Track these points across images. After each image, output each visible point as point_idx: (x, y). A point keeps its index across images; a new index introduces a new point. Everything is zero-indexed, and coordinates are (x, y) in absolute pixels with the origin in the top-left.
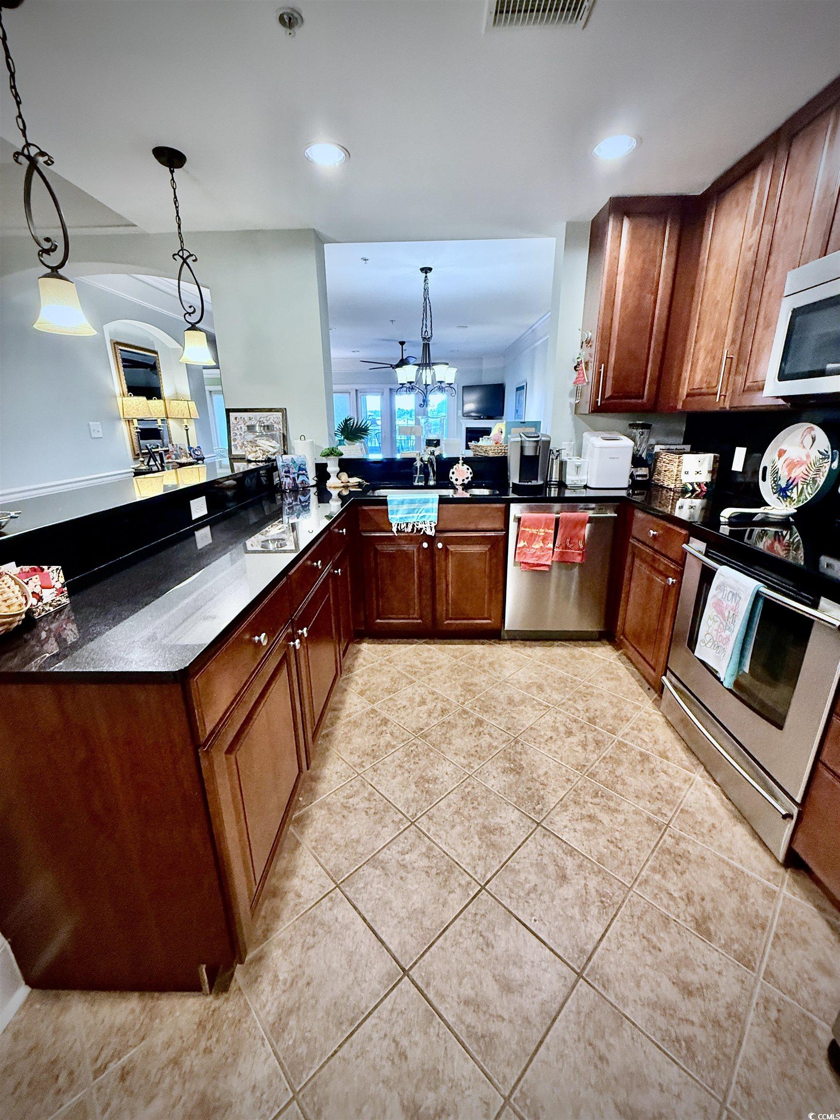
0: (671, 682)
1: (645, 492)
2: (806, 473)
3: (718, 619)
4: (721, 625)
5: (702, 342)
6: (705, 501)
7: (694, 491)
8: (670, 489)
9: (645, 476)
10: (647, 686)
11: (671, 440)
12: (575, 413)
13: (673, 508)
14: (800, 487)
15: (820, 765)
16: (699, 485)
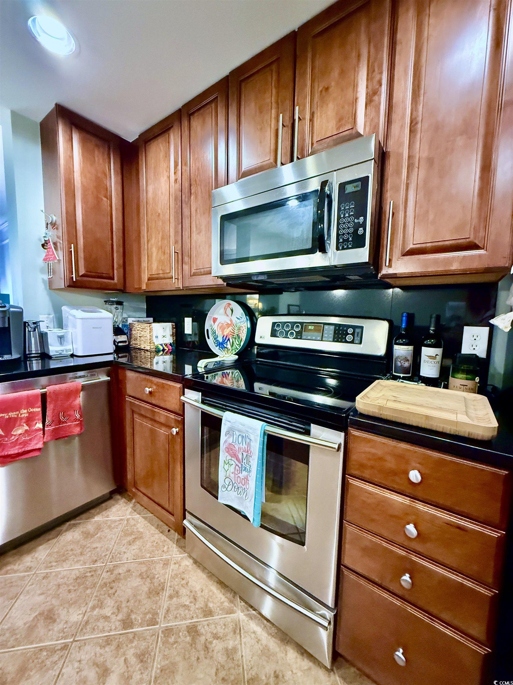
0: (191, 523)
1: (127, 354)
2: (233, 331)
3: (233, 463)
4: (237, 467)
5: (153, 241)
6: (172, 356)
7: (164, 350)
8: (147, 350)
9: (125, 342)
10: (166, 528)
11: (138, 314)
12: (50, 289)
13: (152, 365)
14: (231, 340)
15: (346, 572)
16: (166, 345)
